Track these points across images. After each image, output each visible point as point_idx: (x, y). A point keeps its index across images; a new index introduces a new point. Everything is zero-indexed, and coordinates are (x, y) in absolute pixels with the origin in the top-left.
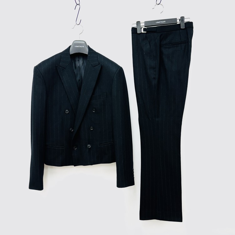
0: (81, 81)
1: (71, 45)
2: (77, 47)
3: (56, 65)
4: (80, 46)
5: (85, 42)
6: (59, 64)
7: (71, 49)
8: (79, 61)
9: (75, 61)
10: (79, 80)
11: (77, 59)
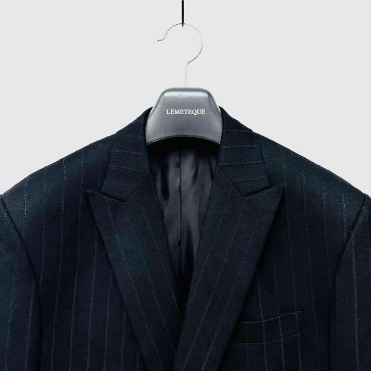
0: (184, 245)
1: (153, 105)
2: (177, 112)
3: (88, 191)
4: (190, 112)
5: (209, 94)
6: (102, 183)
7: (151, 122)
8: (179, 165)
9: (165, 168)
10: (180, 243)
11: (172, 161)
